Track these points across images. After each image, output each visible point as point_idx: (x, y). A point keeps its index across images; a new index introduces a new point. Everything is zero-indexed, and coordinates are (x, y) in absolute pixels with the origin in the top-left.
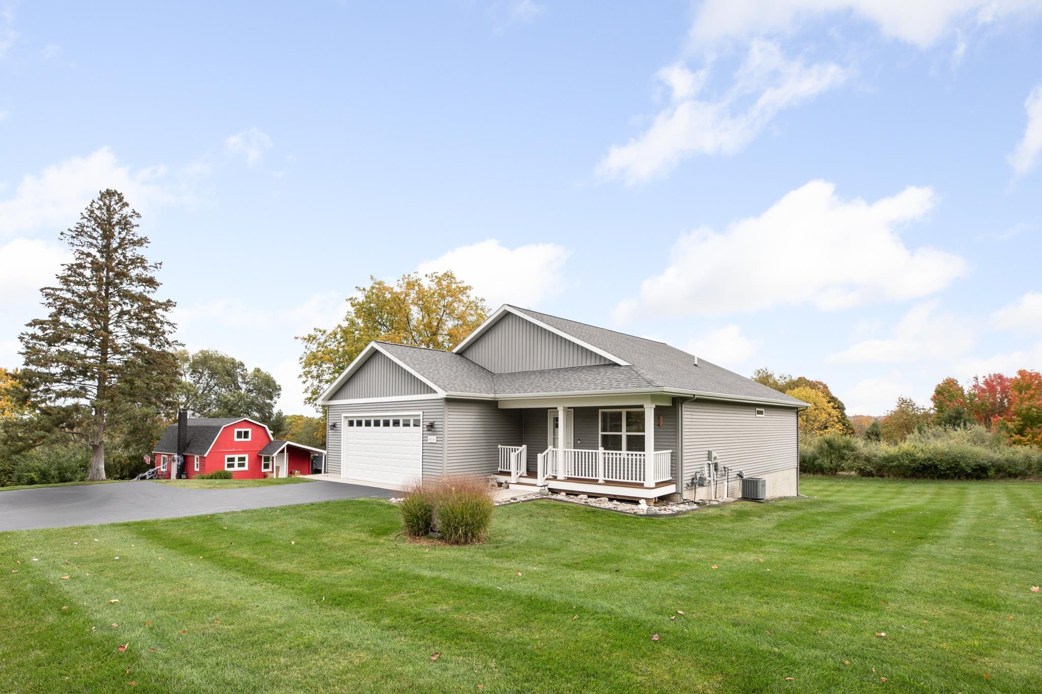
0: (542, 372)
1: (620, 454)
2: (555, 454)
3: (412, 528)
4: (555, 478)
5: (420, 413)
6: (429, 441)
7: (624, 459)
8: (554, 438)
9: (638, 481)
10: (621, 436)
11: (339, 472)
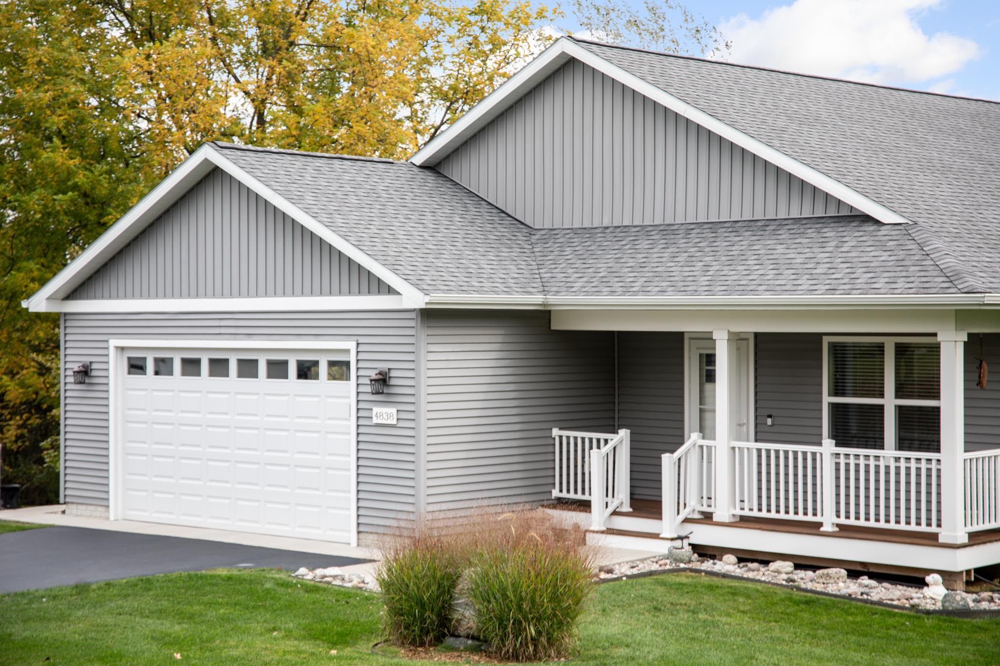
0: (667, 230)
1: (877, 458)
2: (706, 455)
3: (406, 628)
4: (707, 518)
5: (351, 345)
6: (375, 421)
7: (887, 468)
8: (702, 411)
9: (923, 528)
10: (881, 408)
11: (104, 502)
